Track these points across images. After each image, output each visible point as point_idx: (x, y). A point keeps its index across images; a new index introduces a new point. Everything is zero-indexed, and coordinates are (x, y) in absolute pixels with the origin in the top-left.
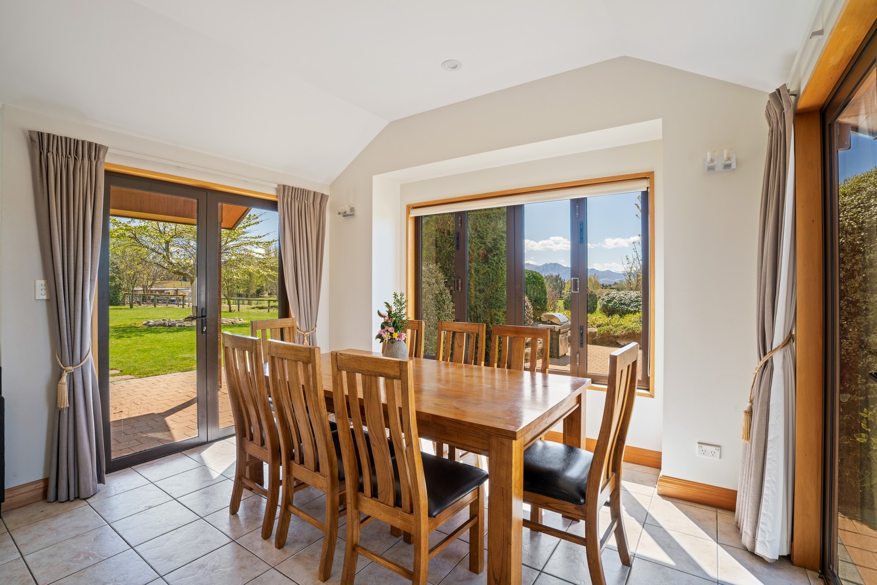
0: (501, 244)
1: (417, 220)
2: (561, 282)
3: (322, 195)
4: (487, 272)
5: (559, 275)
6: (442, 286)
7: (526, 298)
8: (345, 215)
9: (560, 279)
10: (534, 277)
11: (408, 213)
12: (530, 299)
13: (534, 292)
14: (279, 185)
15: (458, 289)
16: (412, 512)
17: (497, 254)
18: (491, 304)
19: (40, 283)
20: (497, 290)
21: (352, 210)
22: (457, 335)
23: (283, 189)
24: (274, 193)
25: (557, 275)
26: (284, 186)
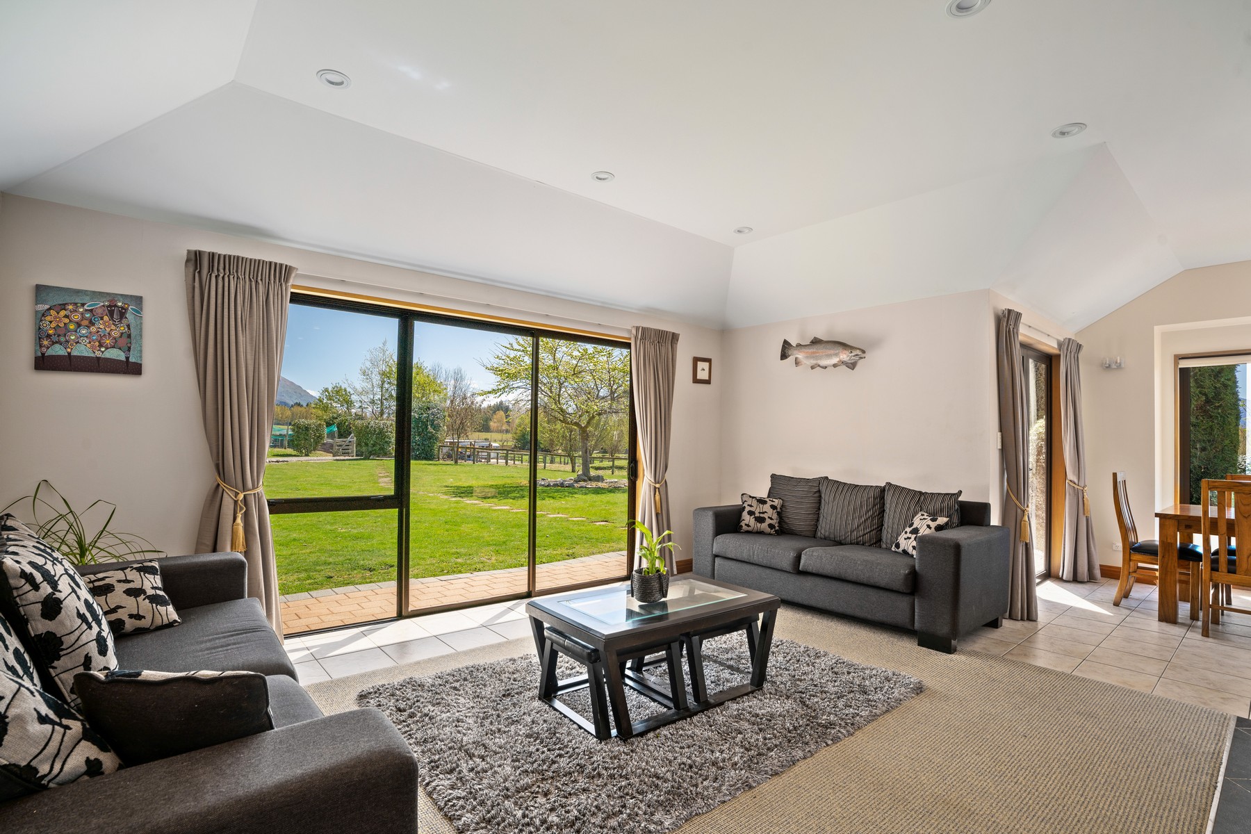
11: (1176, 364)
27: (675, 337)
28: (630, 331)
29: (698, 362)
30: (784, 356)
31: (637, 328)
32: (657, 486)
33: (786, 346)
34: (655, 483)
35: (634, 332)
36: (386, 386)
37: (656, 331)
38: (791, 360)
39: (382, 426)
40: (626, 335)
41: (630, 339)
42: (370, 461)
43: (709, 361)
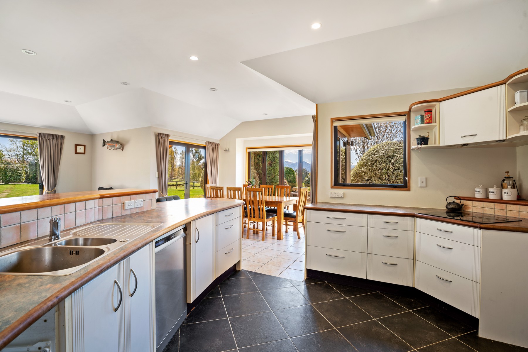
0: (276, 160)
1: (249, 153)
2: (307, 172)
3: (218, 144)
4: (271, 170)
5: (305, 169)
6: (256, 174)
7: (285, 180)
8: (226, 151)
9: (306, 171)
10: (290, 170)
11: (246, 150)
12: (288, 181)
13: (289, 178)
14: (207, 142)
15: (263, 176)
16: (263, 218)
17: (275, 163)
18: (273, 181)
19: (157, 173)
20: (275, 176)
21: (229, 149)
22: (265, 189)
23: (208, 143)
24: (205, 144)
25: (304, 168)
26: (208, 142)
27: (62, 137)
28: (36, 134)
29: (77, 146)
30: (104, 145)
31: (40, 134)
32: (49, 192)
33: (104, 142)
34: (48, 191)
35: (38, 135)
36: (25, 148)
37: (50, 135)
38: (106, 146)
39: (15, 168)
40: (35, 136)
41: (37, 137)
42: (9, 185)
43: (84, 146)
